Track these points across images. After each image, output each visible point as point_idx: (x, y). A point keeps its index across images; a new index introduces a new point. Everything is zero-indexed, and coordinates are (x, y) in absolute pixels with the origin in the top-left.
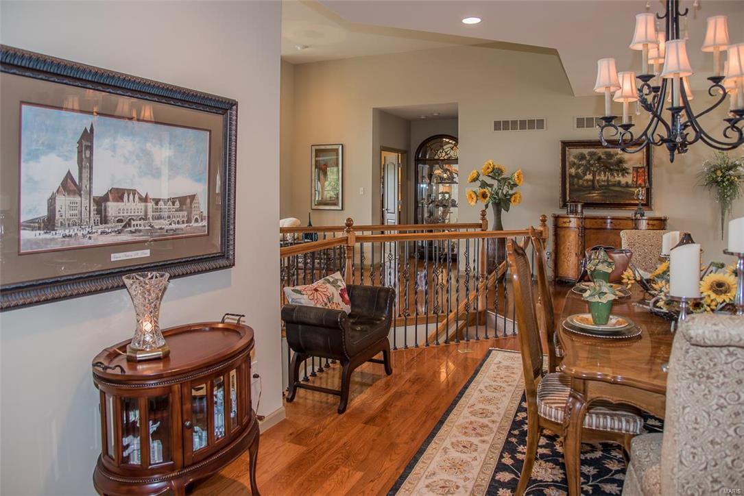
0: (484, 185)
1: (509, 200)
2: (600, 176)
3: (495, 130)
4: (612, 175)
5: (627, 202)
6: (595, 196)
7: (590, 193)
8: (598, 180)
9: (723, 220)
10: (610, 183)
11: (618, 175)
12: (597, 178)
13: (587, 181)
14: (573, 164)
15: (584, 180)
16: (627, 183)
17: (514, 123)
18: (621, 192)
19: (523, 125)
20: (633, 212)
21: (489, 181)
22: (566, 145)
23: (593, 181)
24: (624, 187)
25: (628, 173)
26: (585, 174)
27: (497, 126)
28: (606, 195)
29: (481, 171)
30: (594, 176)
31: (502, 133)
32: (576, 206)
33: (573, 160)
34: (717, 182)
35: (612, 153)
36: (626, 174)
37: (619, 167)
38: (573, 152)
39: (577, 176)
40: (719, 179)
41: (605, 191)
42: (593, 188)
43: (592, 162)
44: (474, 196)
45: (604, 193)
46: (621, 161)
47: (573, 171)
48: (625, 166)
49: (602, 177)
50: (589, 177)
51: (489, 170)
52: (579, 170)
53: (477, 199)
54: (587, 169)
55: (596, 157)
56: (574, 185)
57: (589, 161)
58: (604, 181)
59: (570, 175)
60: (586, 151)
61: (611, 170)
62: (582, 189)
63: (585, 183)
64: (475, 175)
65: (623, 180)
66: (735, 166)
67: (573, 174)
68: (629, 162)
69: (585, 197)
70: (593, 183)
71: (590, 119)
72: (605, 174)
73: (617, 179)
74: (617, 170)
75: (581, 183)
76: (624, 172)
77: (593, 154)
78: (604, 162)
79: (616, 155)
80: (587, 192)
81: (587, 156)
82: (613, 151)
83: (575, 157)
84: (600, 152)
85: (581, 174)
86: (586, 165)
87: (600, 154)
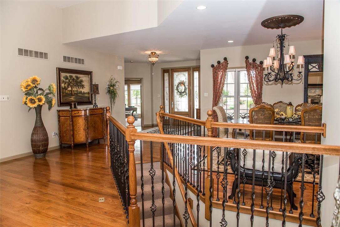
3: (19, 54)
4: (79, 88)
5: (85, 101)
7: (70, 98)
8: (73, 91)
9: (111, 107)
10: (78, 92)
11: (81, 88)
12: (73, 89)
13: (69, 91)
14: (63, 82)
15: (68, 91)
16: (84, 92)
17: (31, 52)
18: (82, 96)
19: (37, 54)
22: (60, 70)
23: (71, 91)
24: (82, 94)
25: (84, 87)
26: (68, 87)
27: (20, 52)
28: (77, 98)
30: (72, 88)
33: (63, 79)
35: (78, 77)
37: (79, 84)
38: (63, 75)
39: (65, 88)
41: (76, 96)
42: (72, 95)
43: (71, 81)
45: (76, 97)
46: (82, 81)
47: (63, 85)
48: (83, 84)
49: (75, 89)
50: (70, 89)
52: (66, 85)
55: (72, 78)
56: (64, 93)
58: (76, 91)
60: (68, 75)
61: (78, 86)
62: (67, 95)
65: (83, 90)
67: (63, 87)
68: (85, 82)
69: (69, 99)
70: (72, 92)
71: (69, 58)
72: (76, 87)
73: (80, 90)
74: (80, 86)
75: (67, 92)
76: (83, 86)
77: (71, 77)
78: (75, 81)
79: (80, 78)
80: (69, 97)
81: (69, 77)
82: (79, 75)
83: (64, 77)
84: (74, 75)
85: (67, 87)
86: (68, 82)
87: (74, 77)
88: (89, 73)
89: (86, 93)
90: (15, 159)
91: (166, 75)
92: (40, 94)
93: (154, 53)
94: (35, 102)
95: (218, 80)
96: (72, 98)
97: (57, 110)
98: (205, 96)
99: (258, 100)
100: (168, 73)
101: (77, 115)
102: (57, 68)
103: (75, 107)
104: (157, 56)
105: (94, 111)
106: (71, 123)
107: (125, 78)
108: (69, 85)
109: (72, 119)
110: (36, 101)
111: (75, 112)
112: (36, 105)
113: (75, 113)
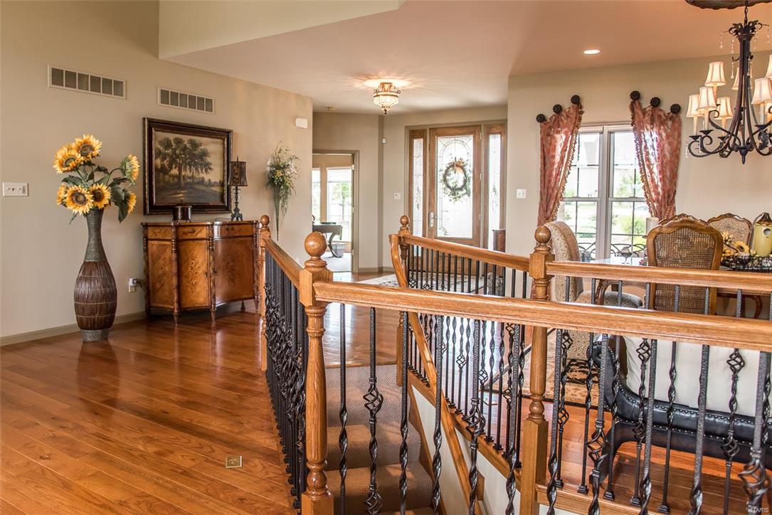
2: (186, 170)
3: (54, 84)
4: (197, 169)
5: (212, 203)
7: (176, 193)
8: (184, 176)
9: (277, 221)
10: (196, 181)
11: (202, 170)
12: (183, 173)
13: (174, 176)
14: (159, 153)
15: (171, 176)
16: (209, 180)
18: (204, 191)
19: (94, 83)
22: (153, 125)
23: (179, 177)
24: (206, 186)
25: (210, 169)
26: (171, 168)
27: (58, 77)
28: (191, 195)
30: (180, 171)
31: (63, 92)
33: (159, 146)
35: (197, 142)
36: (209, 171)
37: (199, 159)
38: (160, 136)
39: (163, 170)
41: (191, 190)
42: (179, 186)
43: (177, 152)
45: (189, 193)
46: (205, 154)
47: (159, 162)
48: (209, 160)
50: (175, 171)
52: (165, 162)
55: (182, 146)
56: (160, 182)
58: (189, 178)
59: (157, 169)
60: (172, 136)
61: (196, 164)
62: (168, 187)
63: (171, 179)
65: (207, 177)
67: (159, 167)
68: (212, 155)
69: (172, 198)
70: (179, 180)
71: (174, 95)
72: (190, 167)
73: (201, 175)
74: (201, 165)
75: (167, 180)
76: (207, 167)
77: (179, 141)
78: (189, 154)
79: (201, 144)
80: (173, 192)
81: (172, 142)
82: (197, 139)
83: (161, 143)
84: (186, 138)
85: (167, 166)
86: (172, 156)
87: (186, 143)
88: (224, 135)
89: (215, 184)
90: (34, 339)
91: (418, 144)
92: (99, 182)
93: (387, 87)
94: (85, 201)
95: (553, 157)
96: (181, 196)
97: (142, 224)
98: (518, 197)
99: (663, 210)
100: (422, 140)
101: (190, 236)
102: (144, 119)
103: (185, 217)
104: (395, 94)
105: (233, 229)
106: (174, 256)
107: (314, 150)
108: (173, 161)
109: (177, 247)
110: (89, 196)
111: (186, 230)
112: (87, 208)
113: (184, 233)
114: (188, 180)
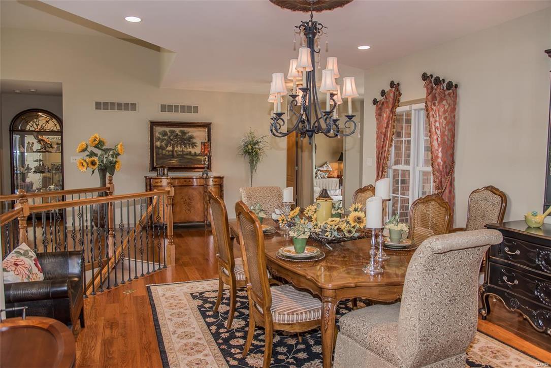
0: (92, 154)
1: (114, 166)
2: (178, 147)
3: (96, 109)
4: (185, 147)
5: (196, 166)
6: (174, 162)
8: (176, 151)
9: (251, 176)
10: (184, 153)
11: (189, 147)
12: (176, 149)
13: (169, 151)
14: (159, 139)
15: (167, 151)
16: (195, 153)
17: (112, 104)
18: (190, 159)
19: (119, 106)
20: (201, 173)
21: (96, 151)
22: (153, 124)
23: (173, 151)
24: (193, 156)
25: (196, 146)
26: (167, 147)
27: (98, 105)
28: (182, 161)
29: (89, 143)
30: (173, 148)
31: (102, 112)
32: (164, 170)
33: (158, 135)
34: (249, 153)
35: (185, 131)
37: (188, 141)
38: (158, 130)
39: (162, 148)
40: (250, 151)
41: (181, 158)
42: (173, 156)
43: (172, 137)
44: (85, 164)
45: (180, 160)
46: (191, 137)
47: (158, 144)
48: (194, 141)
49: (179, 149)
50: (170, 148)
51: (96, 142)
52: (163, 144)
53: (87, 166)
54: (169, 142)
55: (174, 134)
56: (159, 154)
57: (170, 137)
59: (157, 147)
60: (167, 129)
61: (185, 144)
62: (165, 157)
63: (167, 152)
64: (85, 147)
65: (193, 151)
66: (258, 143)
67: (159, 146)
68: (197, 138)
69: (167, 163)
70: (173, 153)
71: (170, 106)
72: (180, 146)
73: (189, 150)
74: (189, 144)
75: (164, 153)
76: (194, 145)
77: (172, 132)
78: (180, 138)
79: (188, 132)
80: (169, 160)
81: (168, 132)
82: (186, 129)
83: (160, 133)
84: (177, 130)
85: (164, 146)
86: (168, 140)
87: (177, 132)
88: (206, 126)
89: (199, 155)
97: (146, 177)
101: (159, 184)
107: (288, 128)
113: (155, 182)
114: (179, 153)
